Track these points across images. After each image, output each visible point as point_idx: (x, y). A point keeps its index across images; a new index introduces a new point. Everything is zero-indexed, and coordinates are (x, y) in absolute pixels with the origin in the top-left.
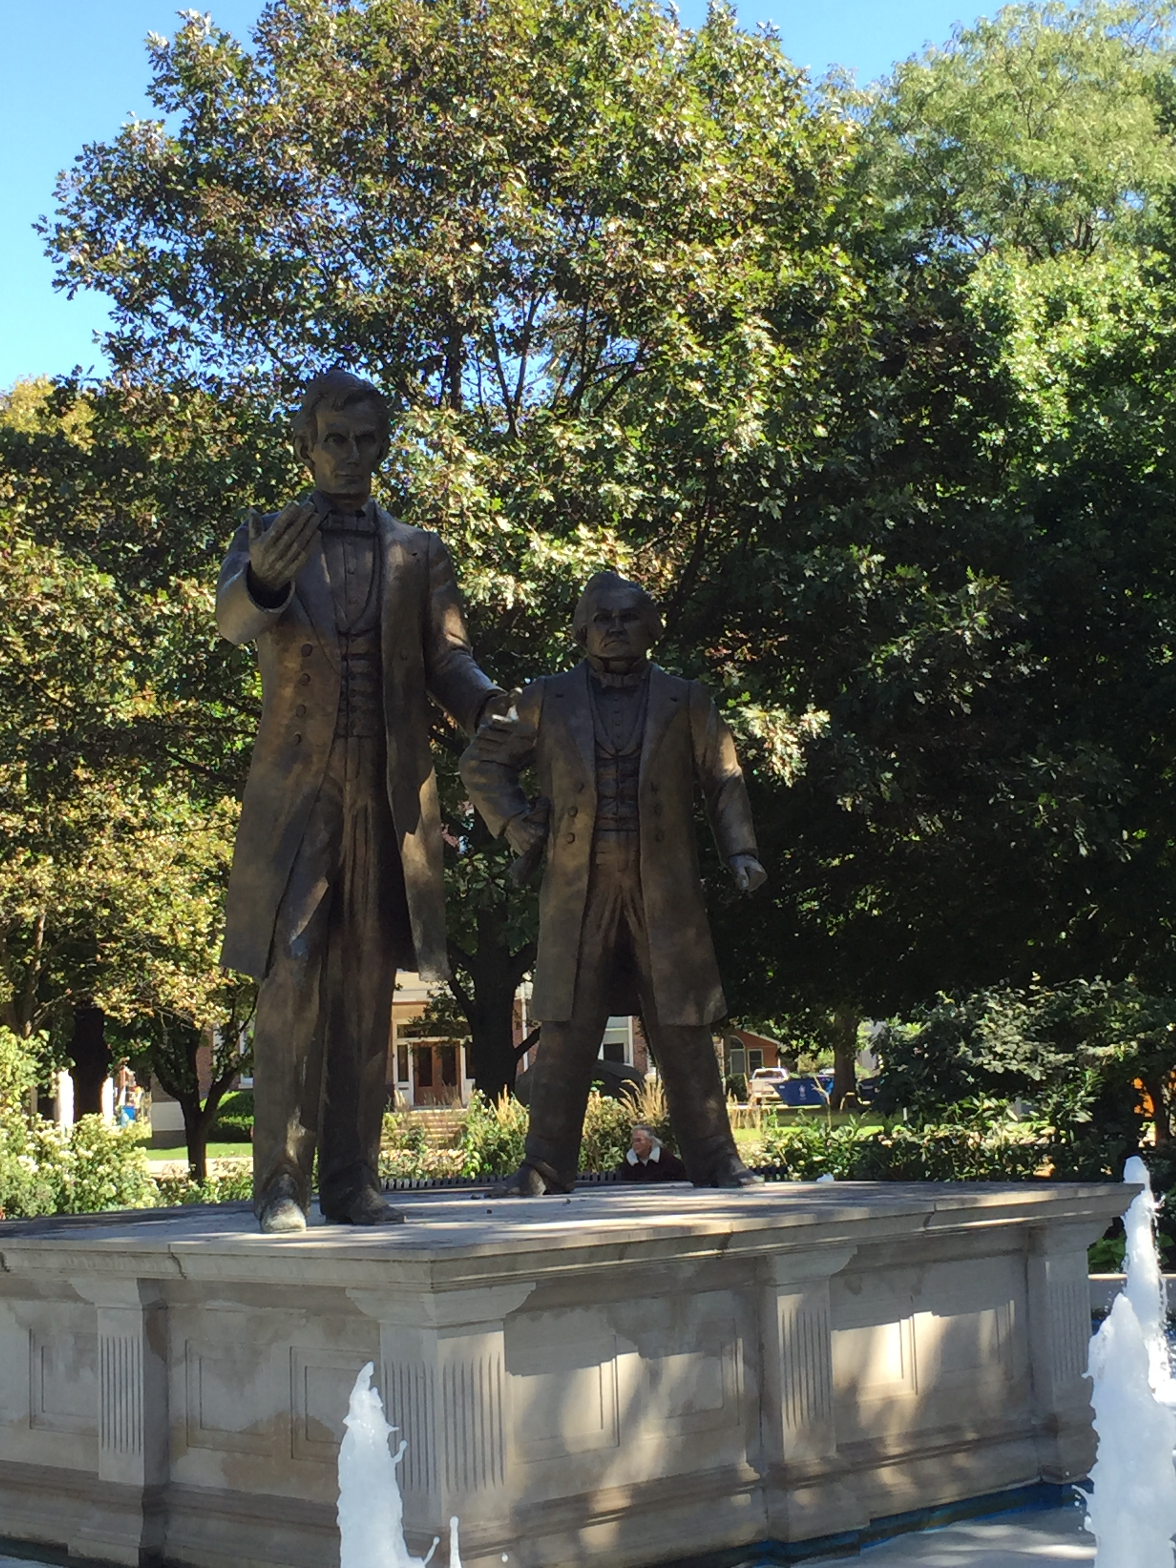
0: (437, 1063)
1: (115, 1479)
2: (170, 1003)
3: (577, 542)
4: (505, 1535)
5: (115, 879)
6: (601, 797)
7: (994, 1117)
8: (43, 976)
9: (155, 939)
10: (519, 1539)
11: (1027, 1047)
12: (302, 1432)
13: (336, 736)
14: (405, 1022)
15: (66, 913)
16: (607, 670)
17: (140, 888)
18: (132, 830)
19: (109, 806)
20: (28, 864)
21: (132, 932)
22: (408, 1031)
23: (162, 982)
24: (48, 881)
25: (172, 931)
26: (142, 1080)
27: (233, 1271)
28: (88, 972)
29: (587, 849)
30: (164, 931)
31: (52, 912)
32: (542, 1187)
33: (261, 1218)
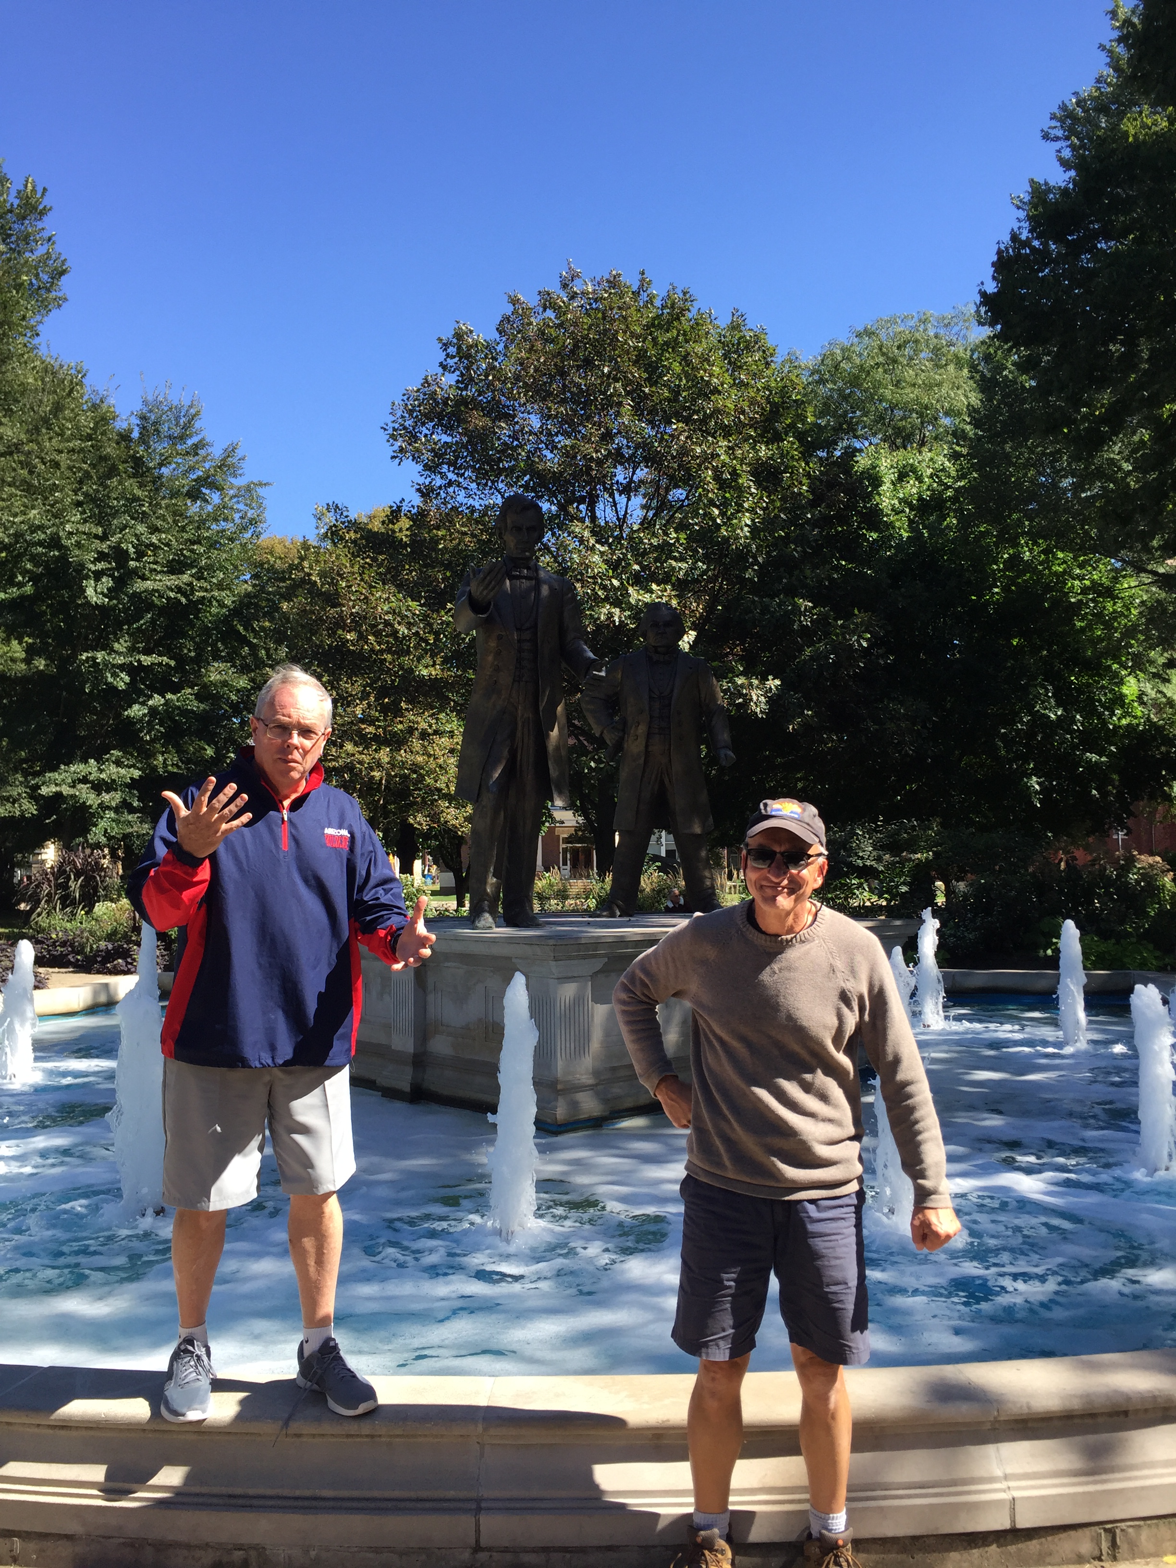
0: (582, 857)
1: (399, 1048)
2: (446, 822)
3: (651, 592)
4: (591, 1081)
5: (420, 759)
6: (651, 717)
7: (858, 888)
8: (384, 806)
9: (439, 790)
10: (596, 1085)
11: (875, 853)
12: (490, 1029)
13: (514, 681)
14: (566, 836)
15: (396, 776)
16: (656, 652)
17: (432, 764)
18: (429, 735)
19: (418, 723)
20: (376, 750)
21: (428, 785)
22: (567, 841)
23: (442, 812)
24: (387, 760)
25: (447, 786)
26: (436, 862)
27: (457, 948)
28: (406, 805)
29: (644, 743)
30: (443, 786)
31: (388, 774)
32: (618, 913)
33: (473, 922)
